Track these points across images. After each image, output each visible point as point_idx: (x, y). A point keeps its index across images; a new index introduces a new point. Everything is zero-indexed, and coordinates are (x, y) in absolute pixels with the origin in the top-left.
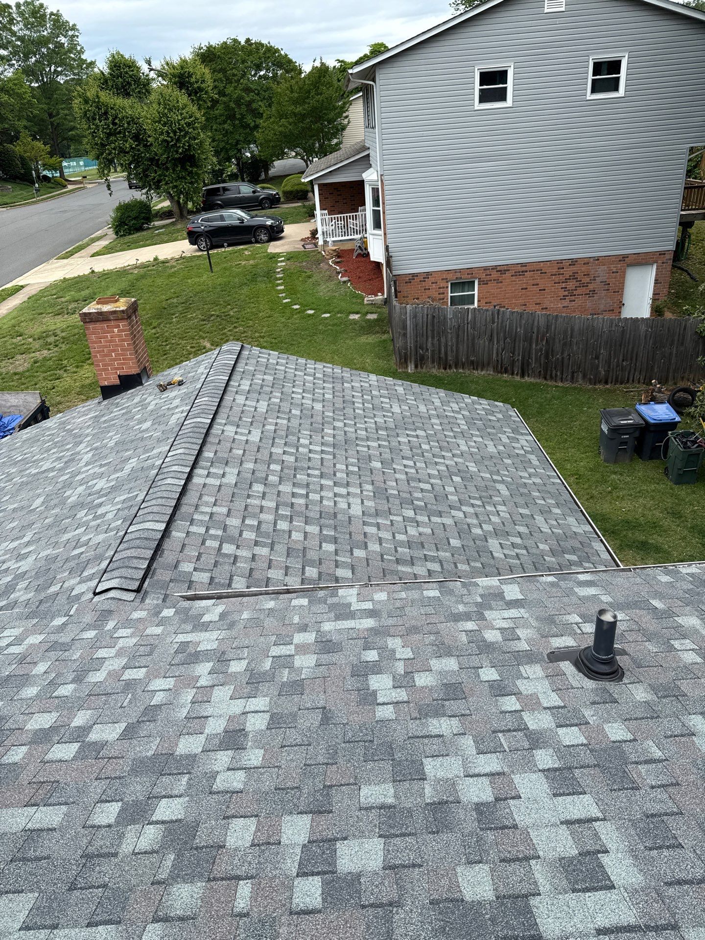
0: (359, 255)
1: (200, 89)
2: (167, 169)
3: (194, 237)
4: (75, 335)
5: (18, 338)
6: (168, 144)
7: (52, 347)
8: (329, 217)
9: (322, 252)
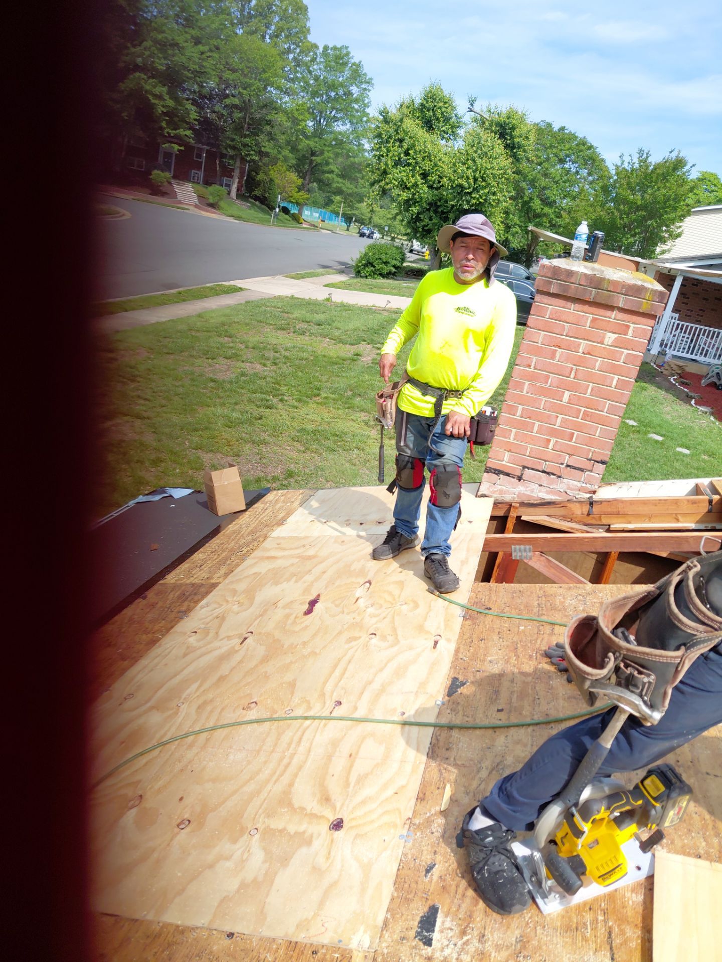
1: (520, 145)
4: (302, 359)
5: (226, 338)
6: (462, 191)
7: (268, 363)
8: (677, 322)
9: (652, 364)
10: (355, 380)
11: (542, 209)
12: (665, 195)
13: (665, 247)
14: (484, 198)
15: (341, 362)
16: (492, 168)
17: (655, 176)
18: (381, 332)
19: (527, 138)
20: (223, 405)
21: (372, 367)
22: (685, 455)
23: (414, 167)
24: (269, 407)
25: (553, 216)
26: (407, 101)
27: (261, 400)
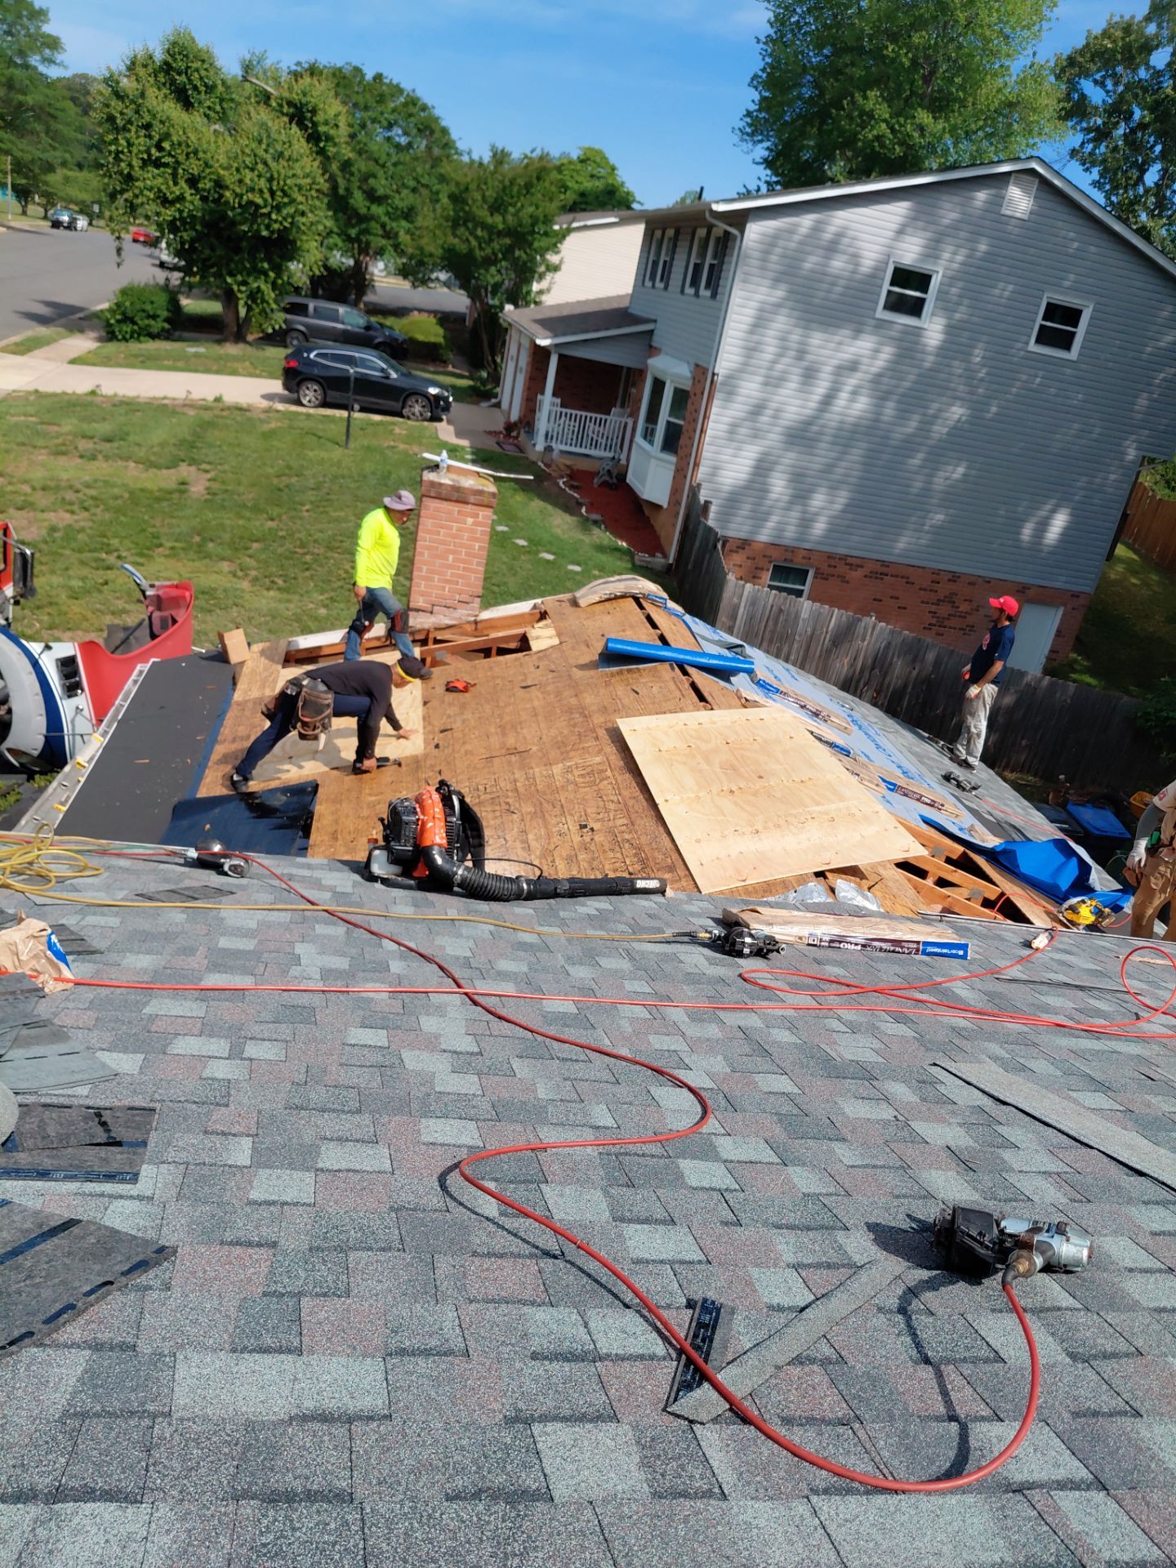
0: (604, 484)
1: (329, 138)
2: (237, 250)
3: (294, 378)
4: (116, 498)
6: (256, 210)
7: (75, 508)
8: (559, 409)
9: (540, 464)
10: (198, 520)
11: (369, 208)
12: (531, 216)
13: (544, 284)
14: (290, 220)
15: (168, 496)
16: (294, 175)
17: (515, 189)
18: (199, 445)
19: (337, 126)
20: (53, 572)
21: (211, 501)
22: (576, 573)
23: (175, 170)
24: (109, 568)
25: (385, 219)
26: (141, 54)
27: (97, 560)
